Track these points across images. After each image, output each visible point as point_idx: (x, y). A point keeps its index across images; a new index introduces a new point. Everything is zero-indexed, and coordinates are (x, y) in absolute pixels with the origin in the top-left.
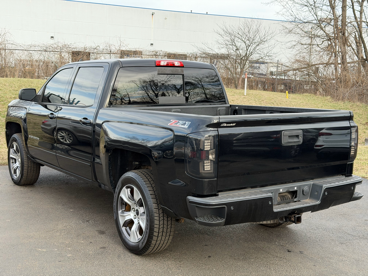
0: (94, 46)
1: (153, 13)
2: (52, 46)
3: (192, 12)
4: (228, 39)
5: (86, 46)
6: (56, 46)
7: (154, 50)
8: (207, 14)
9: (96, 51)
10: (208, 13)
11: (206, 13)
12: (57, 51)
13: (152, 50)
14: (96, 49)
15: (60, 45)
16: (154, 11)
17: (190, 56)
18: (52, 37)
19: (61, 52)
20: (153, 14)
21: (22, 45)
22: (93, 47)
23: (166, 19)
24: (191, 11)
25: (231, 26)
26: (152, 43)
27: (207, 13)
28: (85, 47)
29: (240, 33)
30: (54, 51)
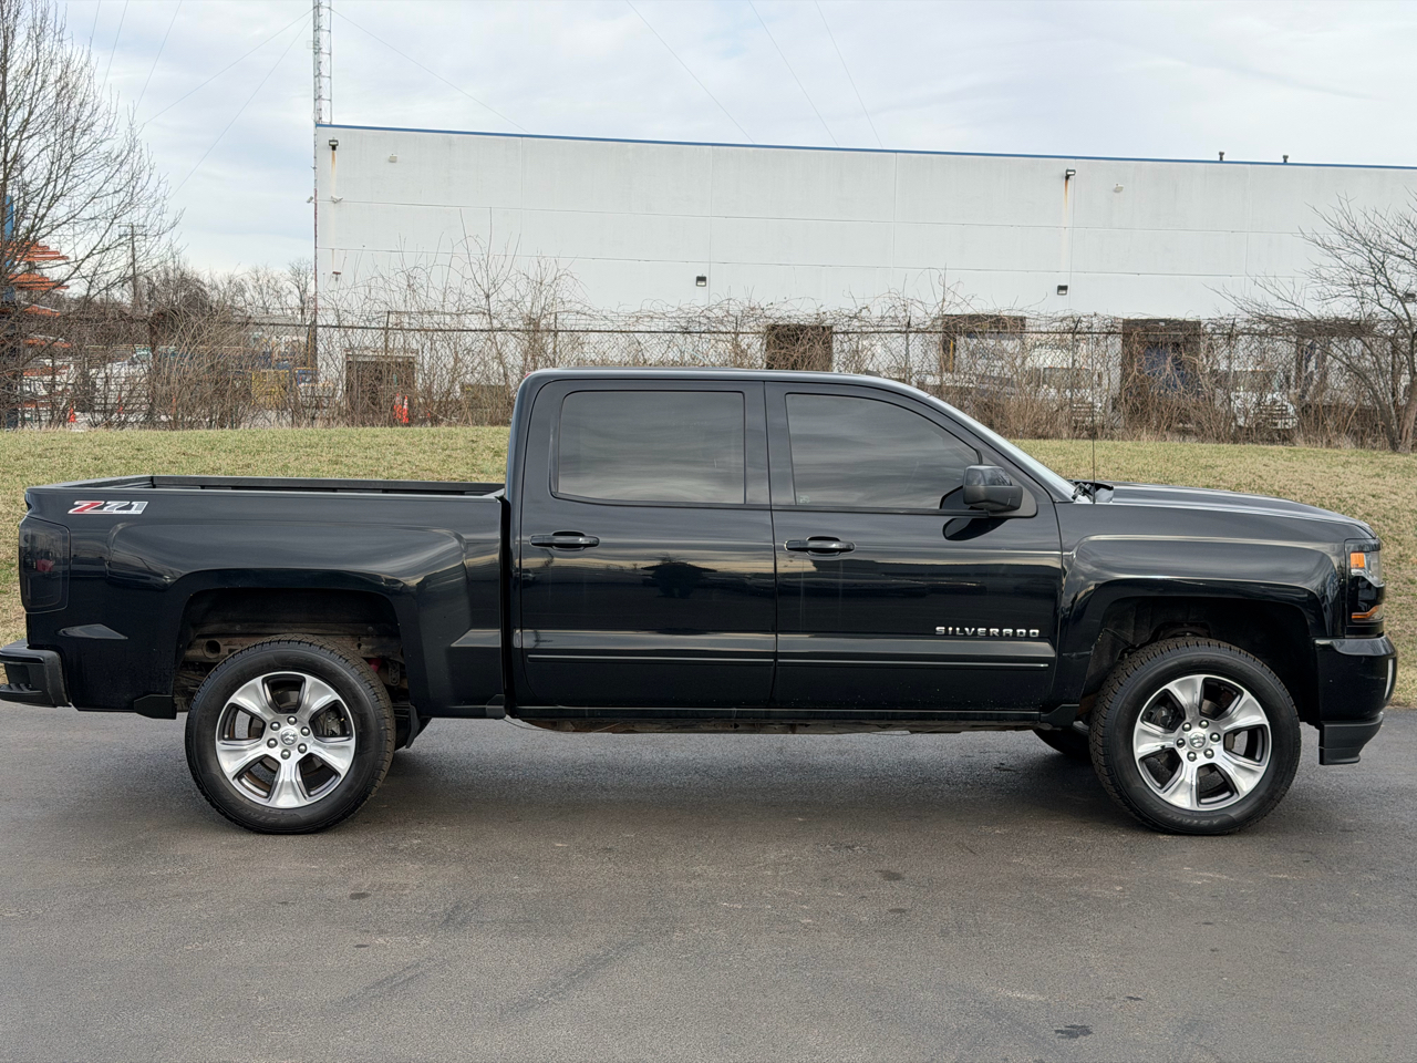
0: (850, 307)
1: (1068, 171)
2: (711, 315)
3: (1224, 159)
4: (1359, 261)
5: (822, 310)
6: (720, 314)
7: (1068, 314)
8: (1285, 163)
9: (857, 324)
10: (1289, 161)
11: (1282, 161)
12: (724, 330)
13: (1061, 314)
14: (855, 317)
15: (735, 309)
16: (1071, 164)
17: (1209, 330)
18: (701, 279)
19: (737, 334)
20: (1067, 177)
21: (610, 316)
22: (846, 312)
23: (1118, 190)
24: (1221, 154)
25: (1370, 214)
26: (1063, 284)
27: (1285, 157)
28: (821, 312)
29: (1407, 239)
30: (714, 332)
